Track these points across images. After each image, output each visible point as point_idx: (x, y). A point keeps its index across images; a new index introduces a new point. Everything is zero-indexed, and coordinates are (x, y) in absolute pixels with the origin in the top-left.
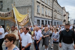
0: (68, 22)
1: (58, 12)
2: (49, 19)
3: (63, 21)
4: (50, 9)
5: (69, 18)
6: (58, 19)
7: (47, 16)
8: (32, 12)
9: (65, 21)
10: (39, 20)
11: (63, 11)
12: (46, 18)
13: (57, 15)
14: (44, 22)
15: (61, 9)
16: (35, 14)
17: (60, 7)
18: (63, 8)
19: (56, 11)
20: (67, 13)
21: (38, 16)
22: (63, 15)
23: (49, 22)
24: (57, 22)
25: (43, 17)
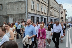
0: (66, 19)
1: (54, 9)
2: (45, 16)
3: (60, 18)
4: (46, 5)
5: (66, 15)
6: (54, 16)
7: (43, 13)
8: (25, 8)
9: (62, 18)
10: (34, 17)
11: (61, 8)
12: (42, 14)
13: (54, 12)
14: (40, 19)
15: (59, 6)
16: (29, 10)
17: (58, 4)
18: (60, 5)
19: (52, 8)
20: (65, 10)
21: (33, 12)
22: (60, 12)
23: (45, 19)
24: (54, 19)
25: (38, 13)
